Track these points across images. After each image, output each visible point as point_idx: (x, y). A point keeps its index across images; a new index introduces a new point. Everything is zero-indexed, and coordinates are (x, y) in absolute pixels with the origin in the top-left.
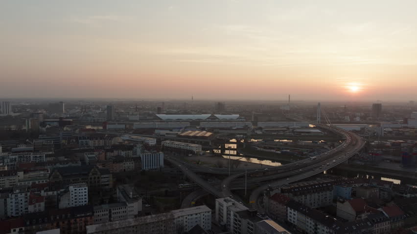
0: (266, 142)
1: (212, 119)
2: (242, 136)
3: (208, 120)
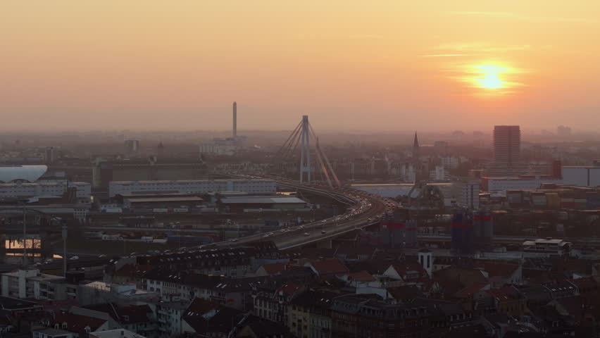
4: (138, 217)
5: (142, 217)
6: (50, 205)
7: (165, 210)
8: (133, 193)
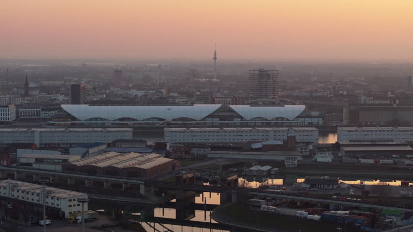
0: (313, 186)
1: (222, 118)
2: (266, 168)
3: (209, 121)
4: (322, 178)
5: (326, 177)
6: (270, 152)
7: (372, 161)
8: (351, 141)
